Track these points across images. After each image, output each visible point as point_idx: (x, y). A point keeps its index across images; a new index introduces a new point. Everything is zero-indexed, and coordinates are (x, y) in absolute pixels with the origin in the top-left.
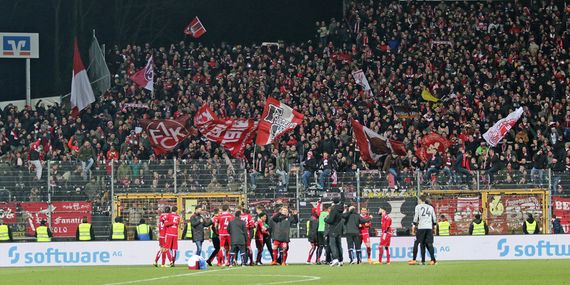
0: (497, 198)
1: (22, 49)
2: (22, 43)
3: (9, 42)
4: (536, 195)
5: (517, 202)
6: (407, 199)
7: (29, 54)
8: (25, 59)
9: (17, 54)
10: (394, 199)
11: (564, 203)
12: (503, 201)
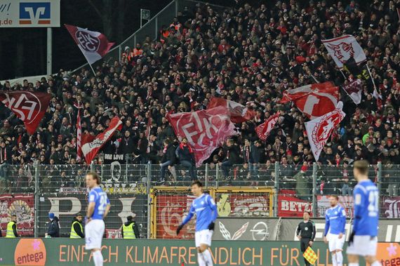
0: (225, 197)
1: (41, 16)
2: (42, 10)
3: (27, 9)
4: (263, 194)
5: (245, 201)
6: (137, 196)
7: (49, 22)
8: (46, 28)
9: (35, 23)
10: (124, 196)
11: (291, 203)
12: (231, 200)
